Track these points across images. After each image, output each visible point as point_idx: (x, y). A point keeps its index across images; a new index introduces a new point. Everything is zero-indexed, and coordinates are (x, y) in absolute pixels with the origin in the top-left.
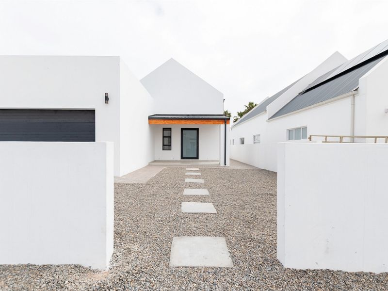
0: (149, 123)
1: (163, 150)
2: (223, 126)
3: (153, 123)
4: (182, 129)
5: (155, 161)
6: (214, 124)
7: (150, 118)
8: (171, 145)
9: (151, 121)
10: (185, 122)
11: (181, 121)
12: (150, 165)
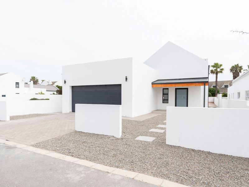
0: (152, 87)
1: (163, 103)
2: (202, 87)
3: (155, 87)
4: (176, 89)
5: (157, 110)
6: (196, 86)
7: (153, 84)
8: (168, 100)
9: (153, 85)
10: (175, 85)
11: (172, 84)
12: (152, 112)
